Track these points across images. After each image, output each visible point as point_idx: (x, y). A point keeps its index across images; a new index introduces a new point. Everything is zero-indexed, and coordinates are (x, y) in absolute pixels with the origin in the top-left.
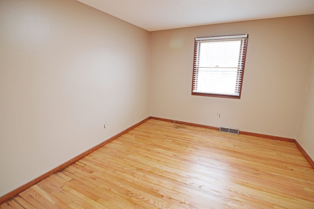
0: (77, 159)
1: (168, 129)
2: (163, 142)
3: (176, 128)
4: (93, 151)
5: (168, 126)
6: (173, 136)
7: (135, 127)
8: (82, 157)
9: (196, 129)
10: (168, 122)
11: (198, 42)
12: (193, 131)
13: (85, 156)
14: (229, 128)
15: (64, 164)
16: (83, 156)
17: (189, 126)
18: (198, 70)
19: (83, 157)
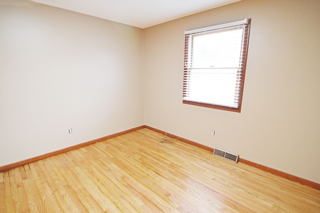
0: (28, 162)
1: (151, 142)
2: (129, 157)
3: (162, 142)
4: (51, 156)
5: (155, 138)
6: (148, 152)
7: (119, 136)
8: (35, 160)
9: (186, 146)
10: (160, 134)
11: (190, 36)
12: (179, 149)
13: (40, 160)
14: (226, 152)
15: (10, 165)
16: (38, 159)
17: (180, 141)
18: (189, 72)
19: (37, 161)
